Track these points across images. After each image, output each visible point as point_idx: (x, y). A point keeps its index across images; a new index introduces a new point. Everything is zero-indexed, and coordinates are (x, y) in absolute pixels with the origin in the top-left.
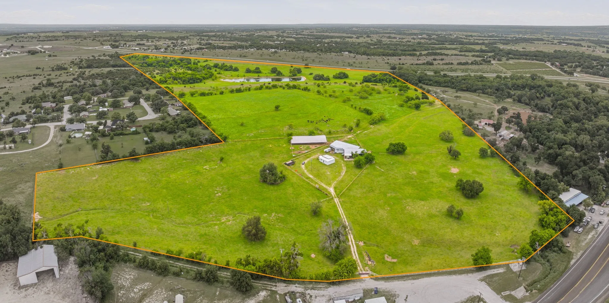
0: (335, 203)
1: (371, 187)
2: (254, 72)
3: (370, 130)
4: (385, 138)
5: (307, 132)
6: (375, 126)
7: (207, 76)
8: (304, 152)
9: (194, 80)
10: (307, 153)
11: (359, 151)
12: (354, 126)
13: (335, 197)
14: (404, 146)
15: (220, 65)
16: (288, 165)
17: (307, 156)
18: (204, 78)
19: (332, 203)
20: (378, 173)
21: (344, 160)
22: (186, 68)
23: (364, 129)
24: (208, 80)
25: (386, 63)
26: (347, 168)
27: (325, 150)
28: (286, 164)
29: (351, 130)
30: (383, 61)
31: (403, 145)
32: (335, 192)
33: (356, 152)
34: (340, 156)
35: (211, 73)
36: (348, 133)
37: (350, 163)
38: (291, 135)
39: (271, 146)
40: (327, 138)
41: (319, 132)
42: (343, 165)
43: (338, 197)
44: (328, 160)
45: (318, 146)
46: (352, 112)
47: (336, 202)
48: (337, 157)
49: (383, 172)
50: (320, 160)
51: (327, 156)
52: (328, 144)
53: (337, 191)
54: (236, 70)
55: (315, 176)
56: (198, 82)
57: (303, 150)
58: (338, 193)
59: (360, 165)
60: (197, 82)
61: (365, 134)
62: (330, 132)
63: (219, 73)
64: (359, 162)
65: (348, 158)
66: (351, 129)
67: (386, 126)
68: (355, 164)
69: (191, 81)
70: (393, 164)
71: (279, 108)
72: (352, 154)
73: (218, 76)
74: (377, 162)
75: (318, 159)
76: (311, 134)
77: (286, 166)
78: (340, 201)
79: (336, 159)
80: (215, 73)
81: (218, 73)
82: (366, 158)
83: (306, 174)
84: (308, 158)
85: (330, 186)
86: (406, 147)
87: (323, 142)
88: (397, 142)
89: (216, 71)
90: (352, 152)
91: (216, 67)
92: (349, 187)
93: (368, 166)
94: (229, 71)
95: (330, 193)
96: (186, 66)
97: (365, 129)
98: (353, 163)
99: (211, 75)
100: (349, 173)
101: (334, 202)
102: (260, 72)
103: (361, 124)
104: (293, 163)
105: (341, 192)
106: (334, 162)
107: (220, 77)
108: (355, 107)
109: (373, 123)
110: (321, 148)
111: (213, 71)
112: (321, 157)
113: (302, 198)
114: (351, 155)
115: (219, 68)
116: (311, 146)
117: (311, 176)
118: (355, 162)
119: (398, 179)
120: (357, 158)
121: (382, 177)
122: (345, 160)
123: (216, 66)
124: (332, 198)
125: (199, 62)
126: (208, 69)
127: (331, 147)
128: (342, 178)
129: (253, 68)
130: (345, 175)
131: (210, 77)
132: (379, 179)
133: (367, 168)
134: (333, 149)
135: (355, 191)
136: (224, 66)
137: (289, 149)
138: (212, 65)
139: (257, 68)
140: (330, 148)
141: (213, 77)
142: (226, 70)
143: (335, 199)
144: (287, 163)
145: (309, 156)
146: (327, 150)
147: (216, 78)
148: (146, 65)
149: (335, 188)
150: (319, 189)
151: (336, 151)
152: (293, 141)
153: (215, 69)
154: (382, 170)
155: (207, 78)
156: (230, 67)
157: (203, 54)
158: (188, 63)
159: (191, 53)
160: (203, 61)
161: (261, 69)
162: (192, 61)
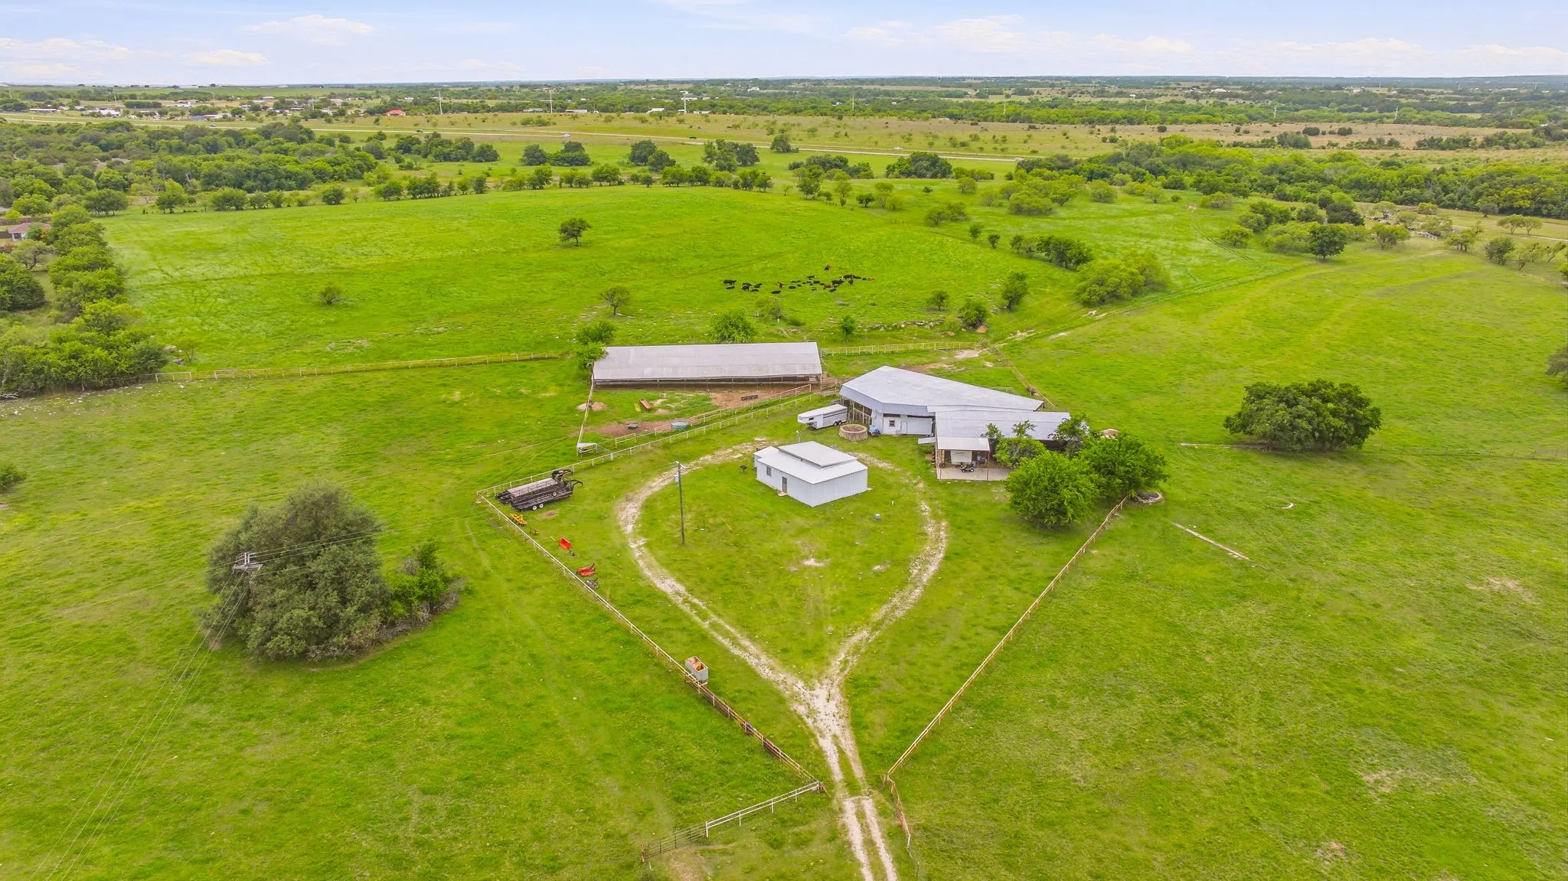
0: (844, 850)
1: (1182, 693)
3: (1091, 330)
4: (1190, 368)
5: (707, 327)
6: (1114, 311)
7: (341, 168)
8: (659, 427)
10: (678, 430)
11: (1046, 425)
12: (992, 304)
13: (852, 788)
14: (1361, 403)
16: (522, 504)
17: (678, 450)
19: (816, 849)
20: (1203, 573)
21: (933, 482)
23: (1050, 322)
25: (1104, 140)
26: (956, 528)
27: (804, 417)
28: (504, 498)
29: (974, 326)
30: (1093, 136)
31: (1352, 399)
32: (857, 725)
33: (1020, 430)
34: (904, 450)
36: (958, 335)
37: (981, 497)
38: (603, 336)
39: (457, 395)
40: (824, 357)
41: (781, 326)
42: (925, 506)
43: (878, 784)
44: (814, 476)
45: (764, 396)
46: (978, 254)
47: (856, 837)
48: (887, 457)
49: (1241, 564)
50: (762, 476)
51: (811, 449)
52: (827, 388)
53: (876, 717)
55: (698, 584)
57: (660, 418)
58: (879, 736)
59: (1060, 511)
60: (281, 187)
61: (1061, 345)
62: (847, 330)
63: (410, 168)
64: (1055, 490)
65: (967, 468)
66: (975, 320)
67: (1179, 315)
68: (1015, 503)
70: (1301, 513)
71: (585, 235)
72: (994, 443)
73: (399, 172)
74: (1180, 494)
75: (747, 468)
76: (731, 330)
77: (501, 512)
78: (895, 835)
79: (874, 476)
82: (1104, 467)
83: (634, 565)
84: (685, 458)
85: (810, 666)
86: (1376, 412)
87: (799, 371)
88: (1307, 377)
89: (398, 161)
90: (993, 430)
92: (977, 684)
93: (1117, 520)
95: (803, 739)
97: (1052, 324)
98: (1004, 496)
99: (358, 167)
100: (975, 569)
101: (836, 835)
103: (1030, 301)
104: (560, 492)
105: (906, 733)
106: (862, 486)
108: (993, 240)
109: (1102, 301)
110: (782, 407)
111: (388, 161)
112: (768, 456)
113: (526, 790)
114: (984, 445)
115: (416, 152)
116: (717, 397)
117: (668, 585)
118: (1020, 489)
119: (1396, 634)
120: (1030, 466)
121: (1251, 606)
122: (944, 474)
123: (407, 147)
124: (825, 794)
125: (346, 140)
127: (847, 403)
128: (921, 602)
130: (938, 579)
132: (1232, 618)
133: (1110, 537)
134: (857, 412)
135: (1037, 721)
137: (572, 410)
139: (572, 147)
140: (839, 407)
143: (849, 805)
144: (516, 491)
145: (690, 447)
146: (819, 415)
149: (855, 687)
150: (706, 700)
151: (880, 424)
152: (601, 371)
153: (394, 155)
154: (1237, 555)
155: (341, 178)
156: (459, 148)
157: (377, 120)
158: (290, 139)
159: (329, 121)
160: (366, 139)
161: (588, 151)
162: (317, 136)
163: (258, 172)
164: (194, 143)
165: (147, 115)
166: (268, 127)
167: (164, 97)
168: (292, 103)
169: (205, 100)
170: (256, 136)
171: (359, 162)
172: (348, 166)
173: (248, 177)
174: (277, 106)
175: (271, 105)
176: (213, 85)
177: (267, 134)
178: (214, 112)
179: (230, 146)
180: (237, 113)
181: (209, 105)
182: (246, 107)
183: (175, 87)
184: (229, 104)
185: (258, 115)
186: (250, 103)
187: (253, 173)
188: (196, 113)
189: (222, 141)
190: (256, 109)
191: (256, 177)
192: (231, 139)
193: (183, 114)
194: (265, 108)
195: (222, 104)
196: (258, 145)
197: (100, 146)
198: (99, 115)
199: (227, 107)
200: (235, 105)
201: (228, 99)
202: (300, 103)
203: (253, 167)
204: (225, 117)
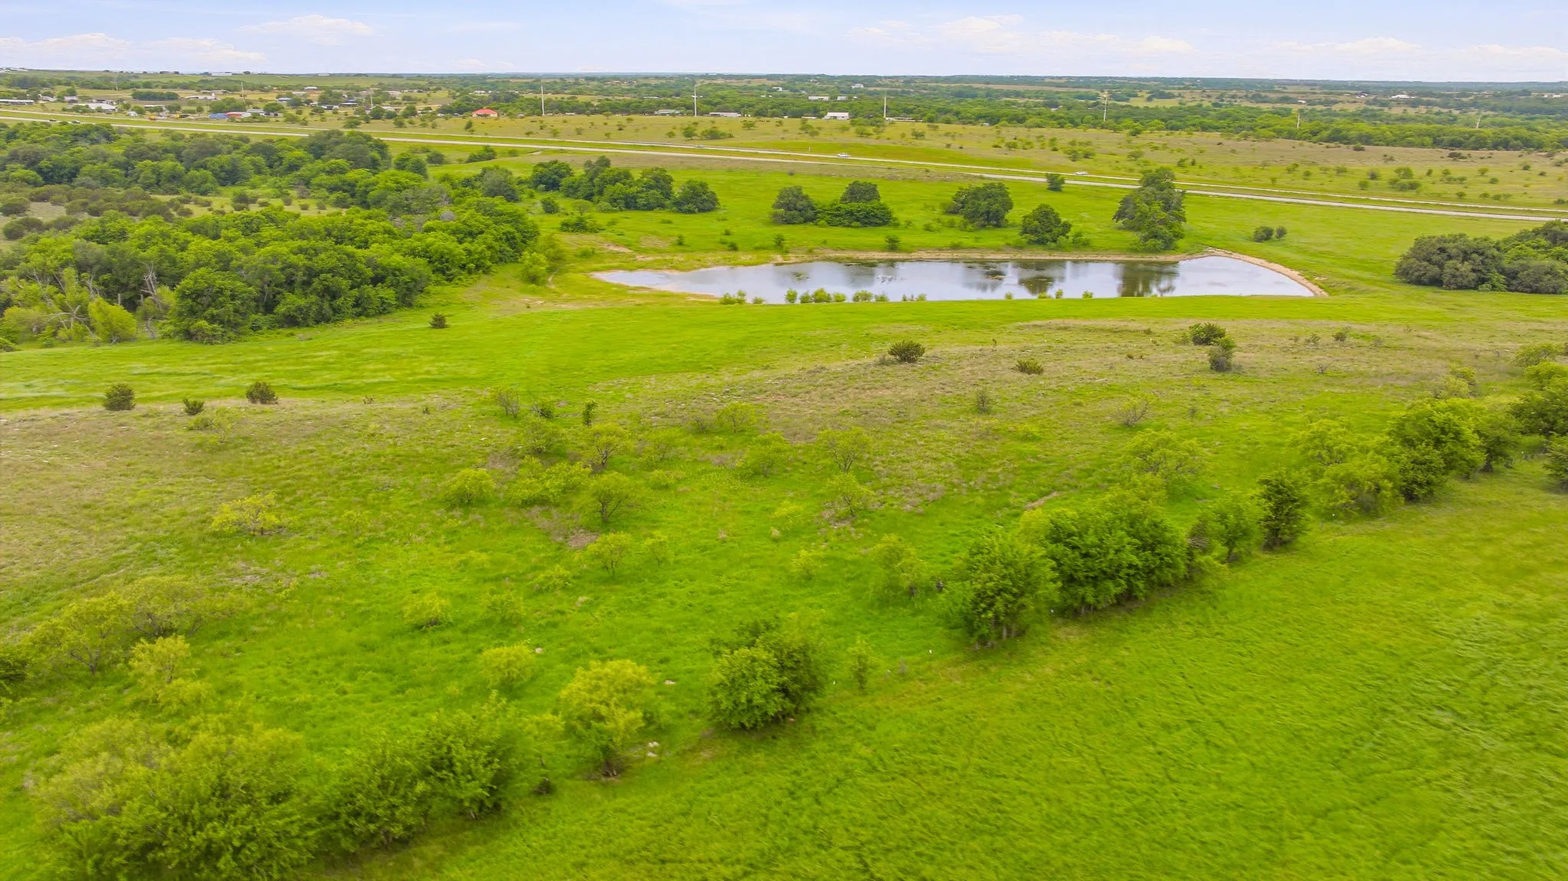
2: (840, 217)
7: (477, 246)
9: (332, 294)
15: (579, 172)
18: (444, 267)
22: (332, 189)
24: (483, 285)
35: (516, 219)
54: (699, 201)
56: (383, 310)
60: (362, 309)
63: (579, 227)
69: (292, 301)
73: (569, 242)
80: (547, 226)
81: (566, 227)
89: (550, 209)
91: (553, 185)
94: (649, 207)
96: (334, 179)
99: (510, 239)
102: (877, 218)
107: (586, 255)
111: (531, 208)
115: (572, 191)
123: (550, 180)
125: (437, 159)
126: (492, 193)
129: (827, 192)
131: (501, 259)
136: (606, 173)
138: (527, 174)
139: (861, 192)
141: (533, 258)
142: (630, 203)
147: (557, 262)
148: (31, 173)
153: (540, 197)
155: (478, 267)
156: (651, 187)
157: (469, 126)
158: (356, 163)
159: (400, 125)
160: (466, 157)
161: (887, 196)
162: (395, 154)
163: (312, 273)
164: (197, 168)
165: (152, 111)
166: (318, 137)
167: (185, 87)
168: (340, 95)
169: (235, 90)
170: (300, 153)
171: (507, 228)
172: (490, 239)
173: (290, 283)
174: (323, 100)
175: (315, 97)
176: (247, 73)
177: (318, 148)
178: (240, 108)
179: (259, 172)
180: (272, 109)
181: (237, 97)
182: (284, 102)
183: (206, 74)
184: (264, 96)
185: (300, 113)
186: (288, 96)
187: (300, 277)
188: (218, 109)
189: (246, 162)
190: (296, 104)
191: (307, 284)
192: (260, 159)
193: (200, 110)
194: (308, 102)
195: (253, 96)
196: (303, 171)
197: (40, 171)
198: (86, 110)
199: (261, 100)
200: (271, 97)
201: (262, 89)
202: (350, 96)
203: (300, 260)
204: (255, 116)
